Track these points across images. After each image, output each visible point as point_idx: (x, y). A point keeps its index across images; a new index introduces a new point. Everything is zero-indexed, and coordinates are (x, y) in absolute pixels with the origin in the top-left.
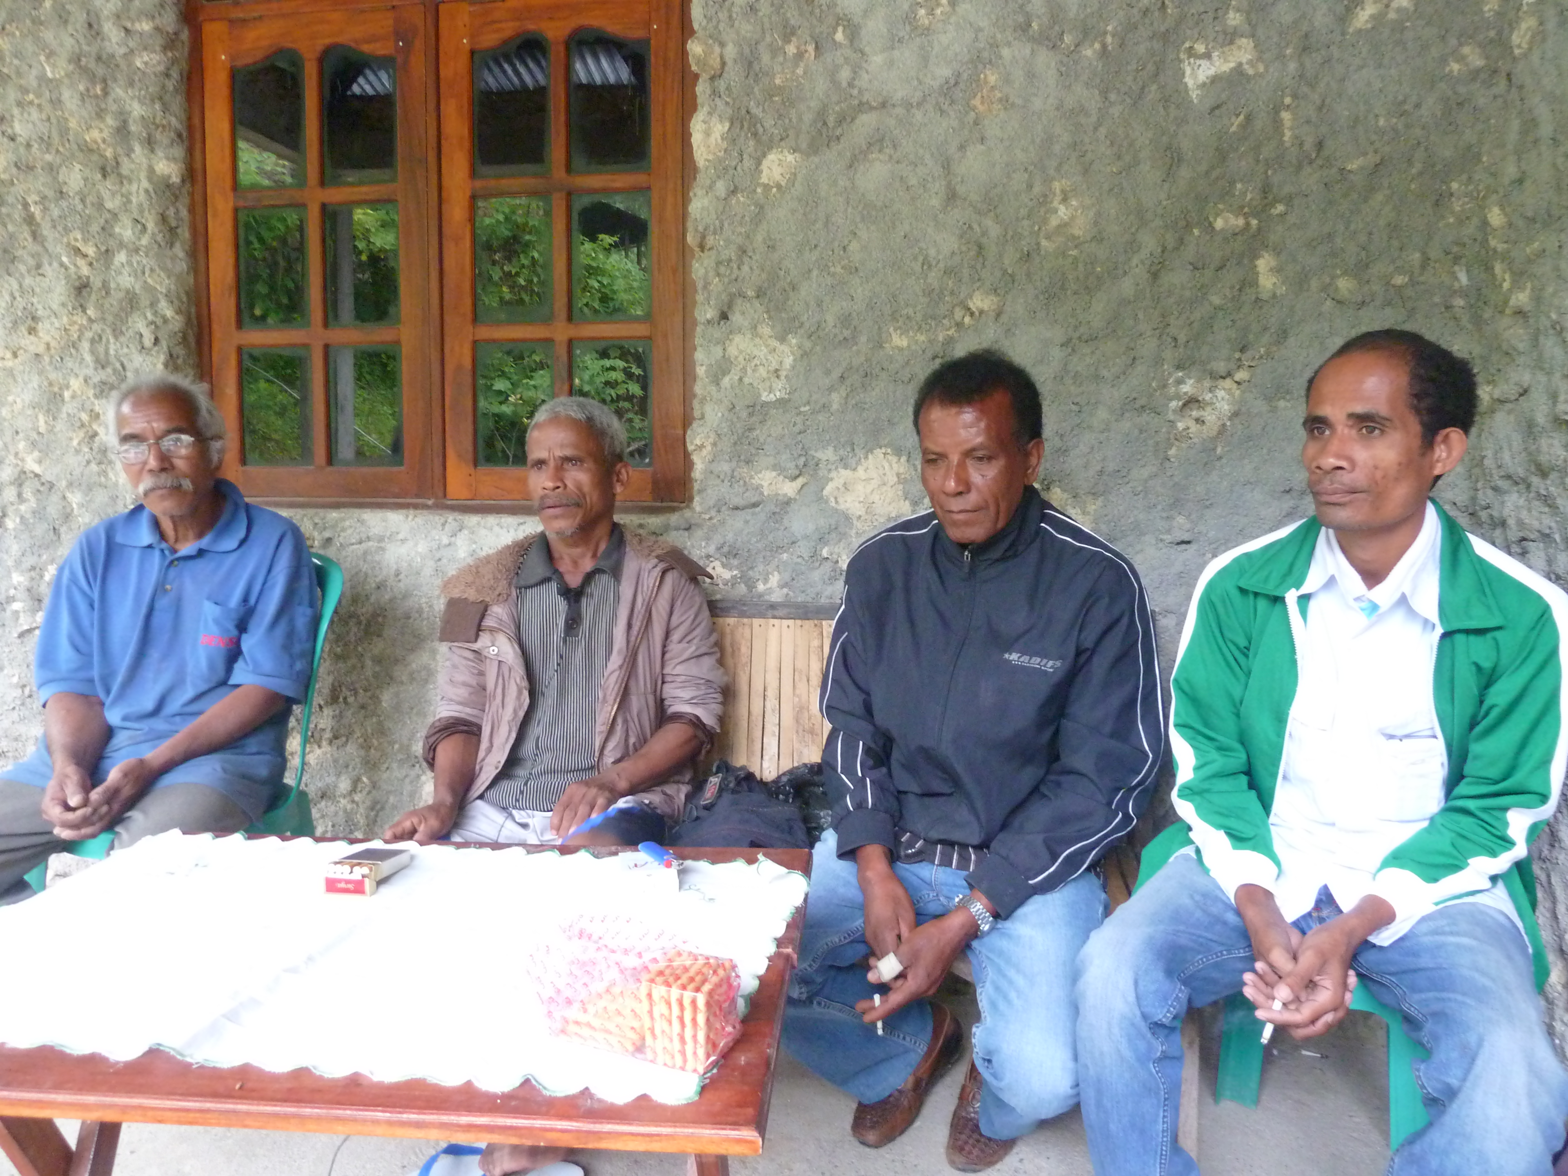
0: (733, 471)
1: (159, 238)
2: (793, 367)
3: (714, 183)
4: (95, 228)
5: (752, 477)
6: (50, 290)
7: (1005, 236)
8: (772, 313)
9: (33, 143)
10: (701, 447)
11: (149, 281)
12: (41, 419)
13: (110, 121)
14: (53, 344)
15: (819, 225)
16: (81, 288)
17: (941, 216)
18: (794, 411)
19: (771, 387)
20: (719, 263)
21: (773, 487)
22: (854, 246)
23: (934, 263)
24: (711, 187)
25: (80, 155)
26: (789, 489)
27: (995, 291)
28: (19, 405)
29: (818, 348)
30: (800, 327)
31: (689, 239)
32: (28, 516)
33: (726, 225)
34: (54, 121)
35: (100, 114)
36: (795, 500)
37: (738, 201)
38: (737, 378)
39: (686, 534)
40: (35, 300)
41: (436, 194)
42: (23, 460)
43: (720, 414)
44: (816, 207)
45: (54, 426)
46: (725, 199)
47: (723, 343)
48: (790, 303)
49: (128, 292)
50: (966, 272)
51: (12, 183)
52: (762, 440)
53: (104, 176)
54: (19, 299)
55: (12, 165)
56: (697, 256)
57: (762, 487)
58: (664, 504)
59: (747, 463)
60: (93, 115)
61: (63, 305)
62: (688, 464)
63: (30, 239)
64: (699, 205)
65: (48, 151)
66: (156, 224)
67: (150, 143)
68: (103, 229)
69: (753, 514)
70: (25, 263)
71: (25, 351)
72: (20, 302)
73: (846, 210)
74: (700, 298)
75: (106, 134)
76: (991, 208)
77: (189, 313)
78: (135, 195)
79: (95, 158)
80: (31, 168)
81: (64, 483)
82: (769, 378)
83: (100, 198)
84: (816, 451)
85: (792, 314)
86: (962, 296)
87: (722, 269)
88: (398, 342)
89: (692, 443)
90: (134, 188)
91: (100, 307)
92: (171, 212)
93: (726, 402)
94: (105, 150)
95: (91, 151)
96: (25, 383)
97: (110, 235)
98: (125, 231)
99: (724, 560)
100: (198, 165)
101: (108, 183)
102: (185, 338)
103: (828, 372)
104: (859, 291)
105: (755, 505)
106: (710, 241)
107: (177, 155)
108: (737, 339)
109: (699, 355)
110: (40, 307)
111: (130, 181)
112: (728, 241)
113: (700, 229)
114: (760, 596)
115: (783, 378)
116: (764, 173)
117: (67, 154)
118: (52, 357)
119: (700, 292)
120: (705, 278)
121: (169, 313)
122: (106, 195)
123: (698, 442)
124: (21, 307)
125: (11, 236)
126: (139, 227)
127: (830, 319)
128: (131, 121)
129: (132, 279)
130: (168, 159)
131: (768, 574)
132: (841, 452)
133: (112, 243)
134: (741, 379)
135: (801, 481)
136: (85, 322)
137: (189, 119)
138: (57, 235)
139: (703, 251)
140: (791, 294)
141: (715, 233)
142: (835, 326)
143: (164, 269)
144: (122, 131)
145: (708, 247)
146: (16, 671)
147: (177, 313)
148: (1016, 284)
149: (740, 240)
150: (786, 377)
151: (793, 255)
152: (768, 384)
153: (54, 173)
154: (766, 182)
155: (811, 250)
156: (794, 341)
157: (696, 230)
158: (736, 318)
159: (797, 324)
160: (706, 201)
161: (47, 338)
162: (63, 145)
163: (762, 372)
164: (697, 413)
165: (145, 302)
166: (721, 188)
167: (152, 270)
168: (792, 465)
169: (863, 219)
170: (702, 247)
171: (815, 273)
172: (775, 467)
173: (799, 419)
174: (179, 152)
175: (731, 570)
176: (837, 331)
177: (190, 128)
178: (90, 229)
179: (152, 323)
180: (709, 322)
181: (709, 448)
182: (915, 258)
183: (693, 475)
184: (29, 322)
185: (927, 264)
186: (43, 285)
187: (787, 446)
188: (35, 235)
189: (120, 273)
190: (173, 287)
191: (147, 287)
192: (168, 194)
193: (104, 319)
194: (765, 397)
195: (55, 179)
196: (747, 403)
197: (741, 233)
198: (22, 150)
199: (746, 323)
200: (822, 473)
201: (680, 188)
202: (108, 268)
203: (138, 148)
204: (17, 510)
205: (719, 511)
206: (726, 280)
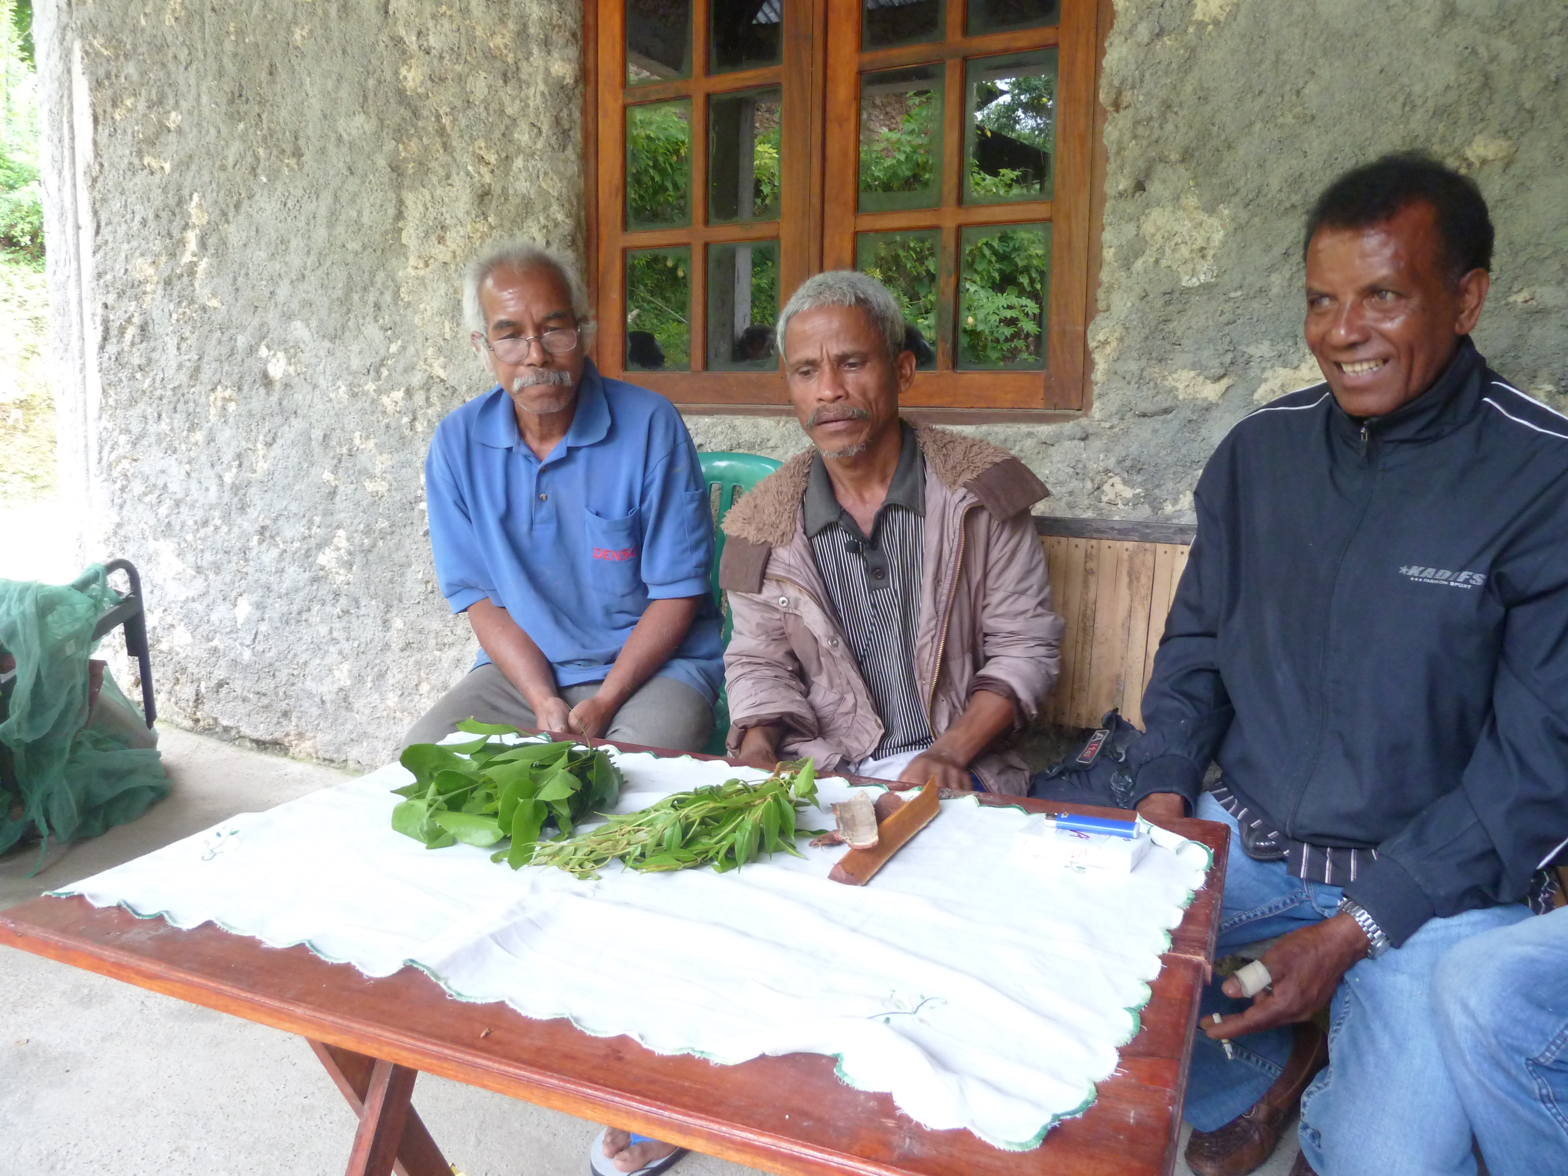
0: (1142, 370)
1: (553, 140)
2: (1224, 243)
3: (1135, 25)
4: (497, 135)
5: (1164, 378)
6: (457, 199)
7: (1523, 60)
8: (1200, 180)
9: (444, 55)
10: (1106, 343)
11: (544, 185)
12: (447, 325)
13: (512, 25)
14: (459, 252)
15: (1267, 65)
16: (483, 196)
17: (1433, 40)
18: (1222, 298)
19: (1193, 270)
20: (1136, 123)
21: (1190, 390)
22: (1311, 89)
23: (1419, 102)
24: (1130, 32)
25: (485, 63)
26: (1211, 391)
27: (1505, 132)
28: (429, 313)
29: (1257, 219)
30: (1235, 194)
31: (1102, 97)
32: (434, 420)
33: (1147, 75)
34: (463, 31)
35: (503, 20)
36: (1217, 405)
37: (1164, 46)
38: (1152, 260)
39: (1082, 444)
40: (444, 210)
41: (821, 72)
42: (431, 366)
43: (1129, 304)
44: (1264, 43)
45: (457, 333)
46: (1148, 44)
47: (1136, 219)
48: (1224, 165)
49: (524, 197)
50: (1464, 110)
51: (428, 97)
52: (1179, 333)
53: (505, 82)
54: (431, 209)
55: (427, 77)
56: (1110, 118)
57: (1177, 389)
58: (1058, 412)
59: (1160, 361)
60: (497, 21)
61: (468, 213)
62: (1088, 364)
63: (441, 151)
64: (1116, 55)
65: (458, 62)
66: (550, 128)
67: (546, 44)
68: (503, 135)
69: (1164, 422)
70: (435, 173)
71: (436, 260)
72: (432, 213)
73: (1303, 43)
74: (1111, 167)
75: (507, 40)
76: (1506, 24)
77: (578, 215)
78: (532, 99)
79: (498, 64)
80: (443, 80)
81: (464, 388)
82: (1193, 259)
83: (502, 104)
84: (1247, 345)
85: (1225, 179)
86: (1457, 142)
87: (1140, 130)
88: (777, 238)
89: (1094, 339)
90: (532, 90)
91: (499, 214)
92: (564, 114)
93: (1138, 290)
94: (506, 56)
95: (495, 57)
96: (434, 291)
97: (510, 141)
98: (522, 136)
99: (1126, 475)
100: (591, 65)
101: (509, 89)
102: (574, 242)
103: (1268, 249)
104: (1316, 143)
105: (1166, 411)
106: (1127, 97)
107: (570, 56)
108: (1155, 214)
109: (1108, 236)
110: (448, 216)
111: (528, 87)
112: (1149, 95)
113: (1116, 83)
114: (1168, 518)
115: (1209, 258)
116: (1198, 8)
117: (474, 63)
118: (457, 265)
119: (1112, 159)
120: (1119, 142)
121: (560, 217)
122: (507, 100)
123: (1101, 337)
124: (432, 217)
125: (426, 149)
126: (535, 130)
127: (1275, 183)
128: (530, 24)
129: (528, 184)
130: (563, 60)
131: (1178, 493)
132: (1280, 347)
133: (512, 149)
134: (1157, 261)
135: (1225, 383)
136: (486, 230)
137: (584, 17)
138: (464, 145)
139: (1117, 111)
140: (1225, 153)
141: (1133, 87)
142: (1281, 190)
143: (557, 172)
144: (522, 34)
145: (1125, 104)
146: (421, 568)
147: (567, 217)
148: (1536, 123)
149: (1163, 94)
150: (1214, 256)
151: (1231, 105)
152: (1190, 266)
153: (463, 83)
154: (1200, 18)
155: (1254, 98)
156: (1226, 212)
157: (1111, 85)
158: (1155, 188)
159: (1231, 190)
160: (1124, 49)
161: (453, 246)
162: (471, 54)
163: (1184, 251)
164: (1101, 305)
165: (539, 207)
166: (1143, 32)
167: (546, 174)
168: (1216, 363)
169: (1325, 54)
170: (1117, 106)
171: (1258, 126)
172: (1193, 366)
173: (1228, 307)
174: (573, 52)
175: (1132, 487)
176: (1283, 196)
177: (584, 26)
178: (493, 137)
179: (545, 227)
180: (1121, 195)
181: (1114, 344)
182: (1394, 98)
183: (1093, 377)
184: (439, 231)
185: (1409, 104)
186: (451, 194)
187: (1210, 340)
188: (445, 146)
189: (518, 179)
190: (564, 190)
191: (542, 192)
192: (562, 95)
193: (502, 225)
194: (1186, 281)
195: (463, 88)
196: (1162, 289)
197: (1165, 84)
198: (435, 62)
199: (1167, 194)
200: (1255, 371)
201: (1092, 40)
202: (507, 175)
203: (535, 51)
204: (425, 414)
205: (1122, 419)
206: (1145, 143)
